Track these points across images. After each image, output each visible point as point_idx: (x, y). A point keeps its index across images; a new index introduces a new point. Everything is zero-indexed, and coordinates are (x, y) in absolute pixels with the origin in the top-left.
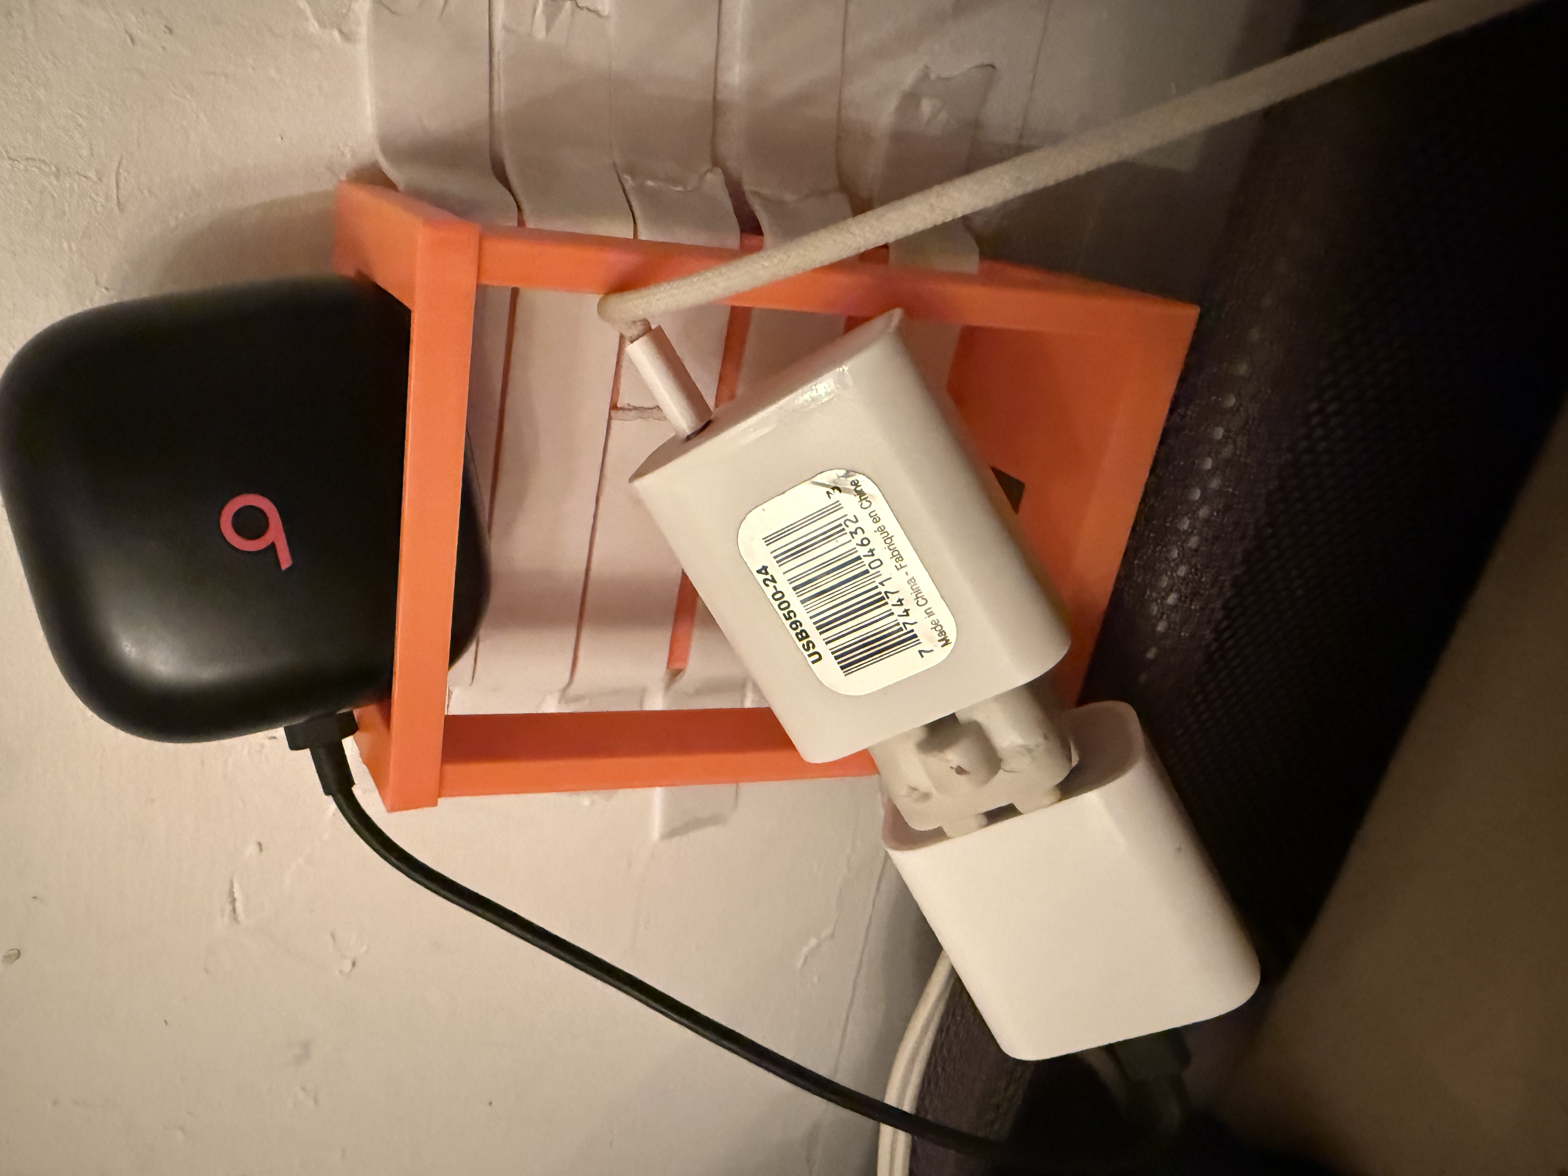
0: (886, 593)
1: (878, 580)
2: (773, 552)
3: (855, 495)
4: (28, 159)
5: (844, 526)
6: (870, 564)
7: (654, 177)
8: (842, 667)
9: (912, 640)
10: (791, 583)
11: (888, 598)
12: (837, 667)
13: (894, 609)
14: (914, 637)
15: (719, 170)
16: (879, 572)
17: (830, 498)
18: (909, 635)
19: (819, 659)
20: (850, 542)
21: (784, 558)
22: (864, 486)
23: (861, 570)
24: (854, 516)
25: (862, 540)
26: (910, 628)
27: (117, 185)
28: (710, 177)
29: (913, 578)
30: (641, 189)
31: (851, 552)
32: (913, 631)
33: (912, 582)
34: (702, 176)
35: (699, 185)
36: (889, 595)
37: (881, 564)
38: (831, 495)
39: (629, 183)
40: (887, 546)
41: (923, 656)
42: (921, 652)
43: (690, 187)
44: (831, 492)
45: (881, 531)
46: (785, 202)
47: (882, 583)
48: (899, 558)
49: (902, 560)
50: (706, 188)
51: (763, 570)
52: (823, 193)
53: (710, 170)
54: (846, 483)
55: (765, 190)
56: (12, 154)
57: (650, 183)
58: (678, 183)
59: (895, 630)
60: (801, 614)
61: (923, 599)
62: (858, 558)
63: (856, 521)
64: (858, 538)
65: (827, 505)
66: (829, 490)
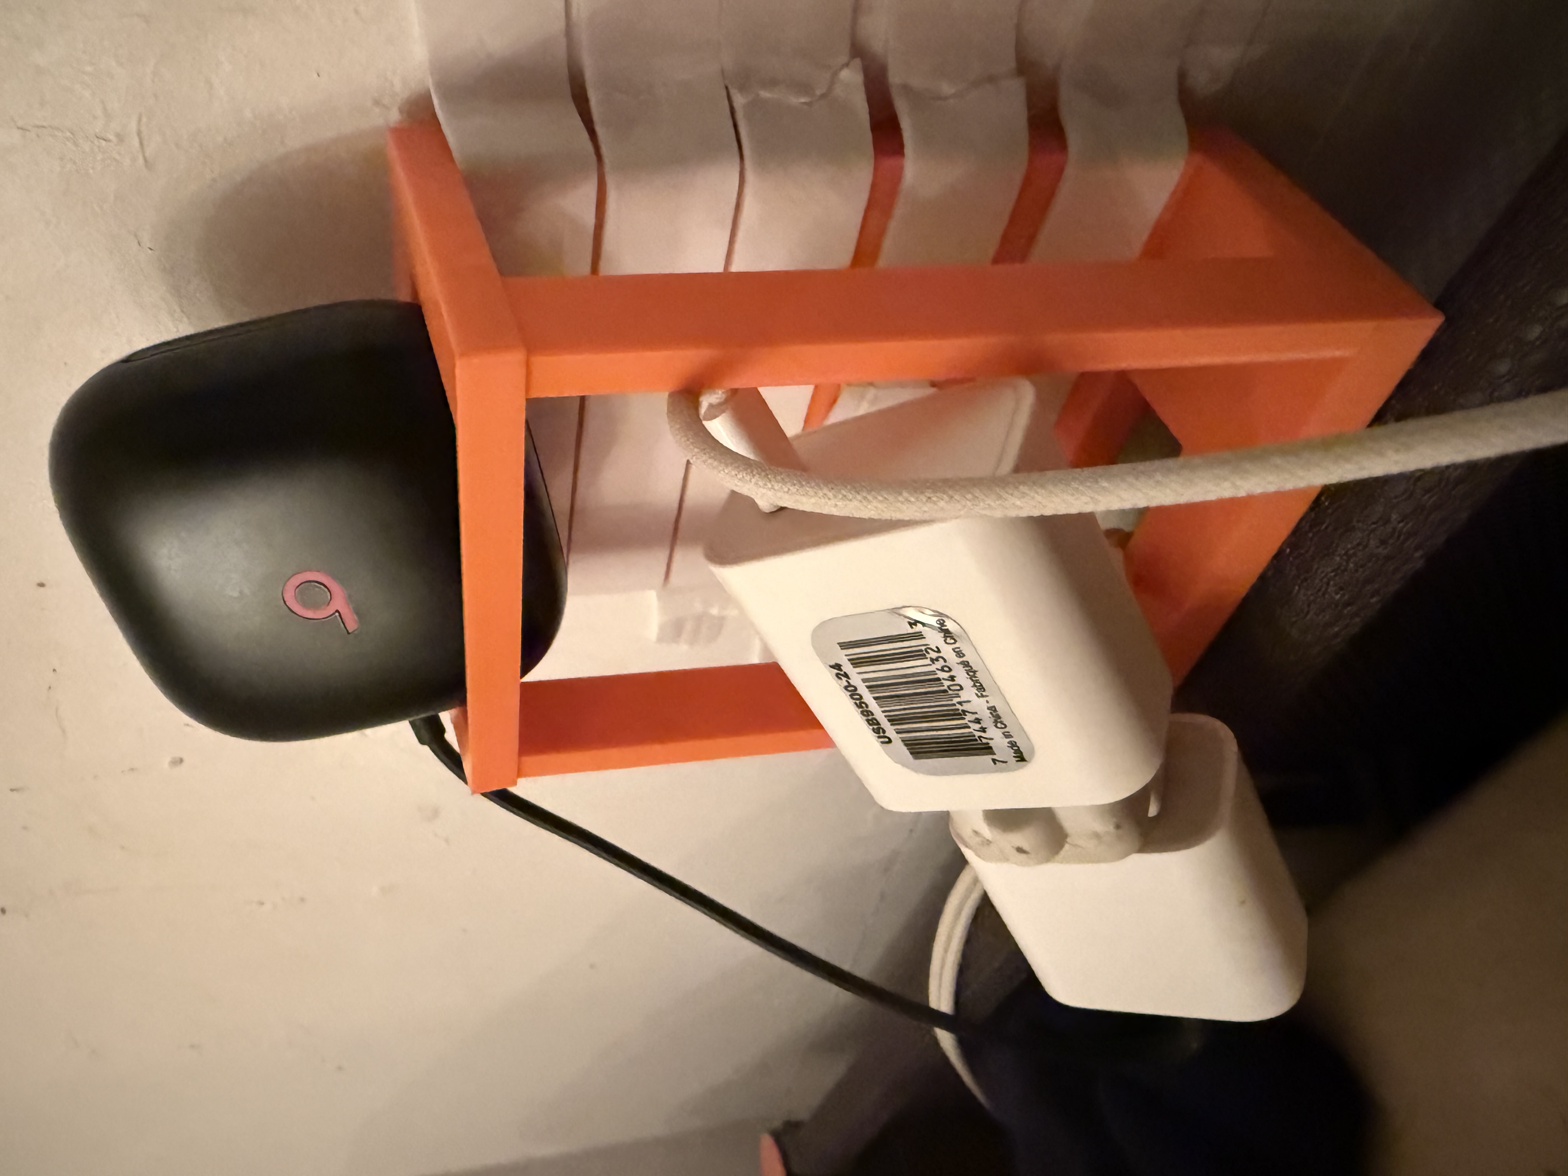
0: (963, 711)
1: (955, 700)
2: (846, 655)
3: (939, 632)
4: (38, 127)
5: (924, 652)
6: (948, 687)
7: (772, 83)
8: (911, 753)
9: (987, 749)
10: (864, 683)
11: (966, 715)
12: (907, 752)
13: (970, 724)
14: (991, 748)
15: (857, 62)
16: (958, 694)
17: (912, 628)
18: (986, 746)
19: (890, 741)
20: (930, 665)
21: (856, 662)
22: (950, 625)
23: (942, 688)
24: (937, 648)
25: (943, 667)
26: (984, 741)
27: (141, 144)
28: (845, 74)
29: (994, 707)
30: (755, 104)
31: (933, 673)
32: (989, 744)
33: (993, 709)
34: (835, 74)
35: (830, 89)
36: (967, 713)
37: (962, 688)
38: (913, 626)
39: (739, 100)
40: (969, 677)
41: (995, 764)
42: (994, 761)
43: (818, 92)
44: (913, 623)
45: (964, 664)
46: (940, 98)
47: (960, 703)
48: (981, 688)
49: (984, 690)
50: (838, 91)
51: (837, 667)
52: (992, 79)
53: (847, 65)
54: (933, 621)
55: (917, 82)
56: (20, 123)
57: (765, 94)
58: (804, 87)
59: (971, 738)
60: (873, 706)
61: (1002, 723)
62: (938, 679)
63: (939, 651)
64: (940, 664)
65: (909, 632)
66: (912, 622)
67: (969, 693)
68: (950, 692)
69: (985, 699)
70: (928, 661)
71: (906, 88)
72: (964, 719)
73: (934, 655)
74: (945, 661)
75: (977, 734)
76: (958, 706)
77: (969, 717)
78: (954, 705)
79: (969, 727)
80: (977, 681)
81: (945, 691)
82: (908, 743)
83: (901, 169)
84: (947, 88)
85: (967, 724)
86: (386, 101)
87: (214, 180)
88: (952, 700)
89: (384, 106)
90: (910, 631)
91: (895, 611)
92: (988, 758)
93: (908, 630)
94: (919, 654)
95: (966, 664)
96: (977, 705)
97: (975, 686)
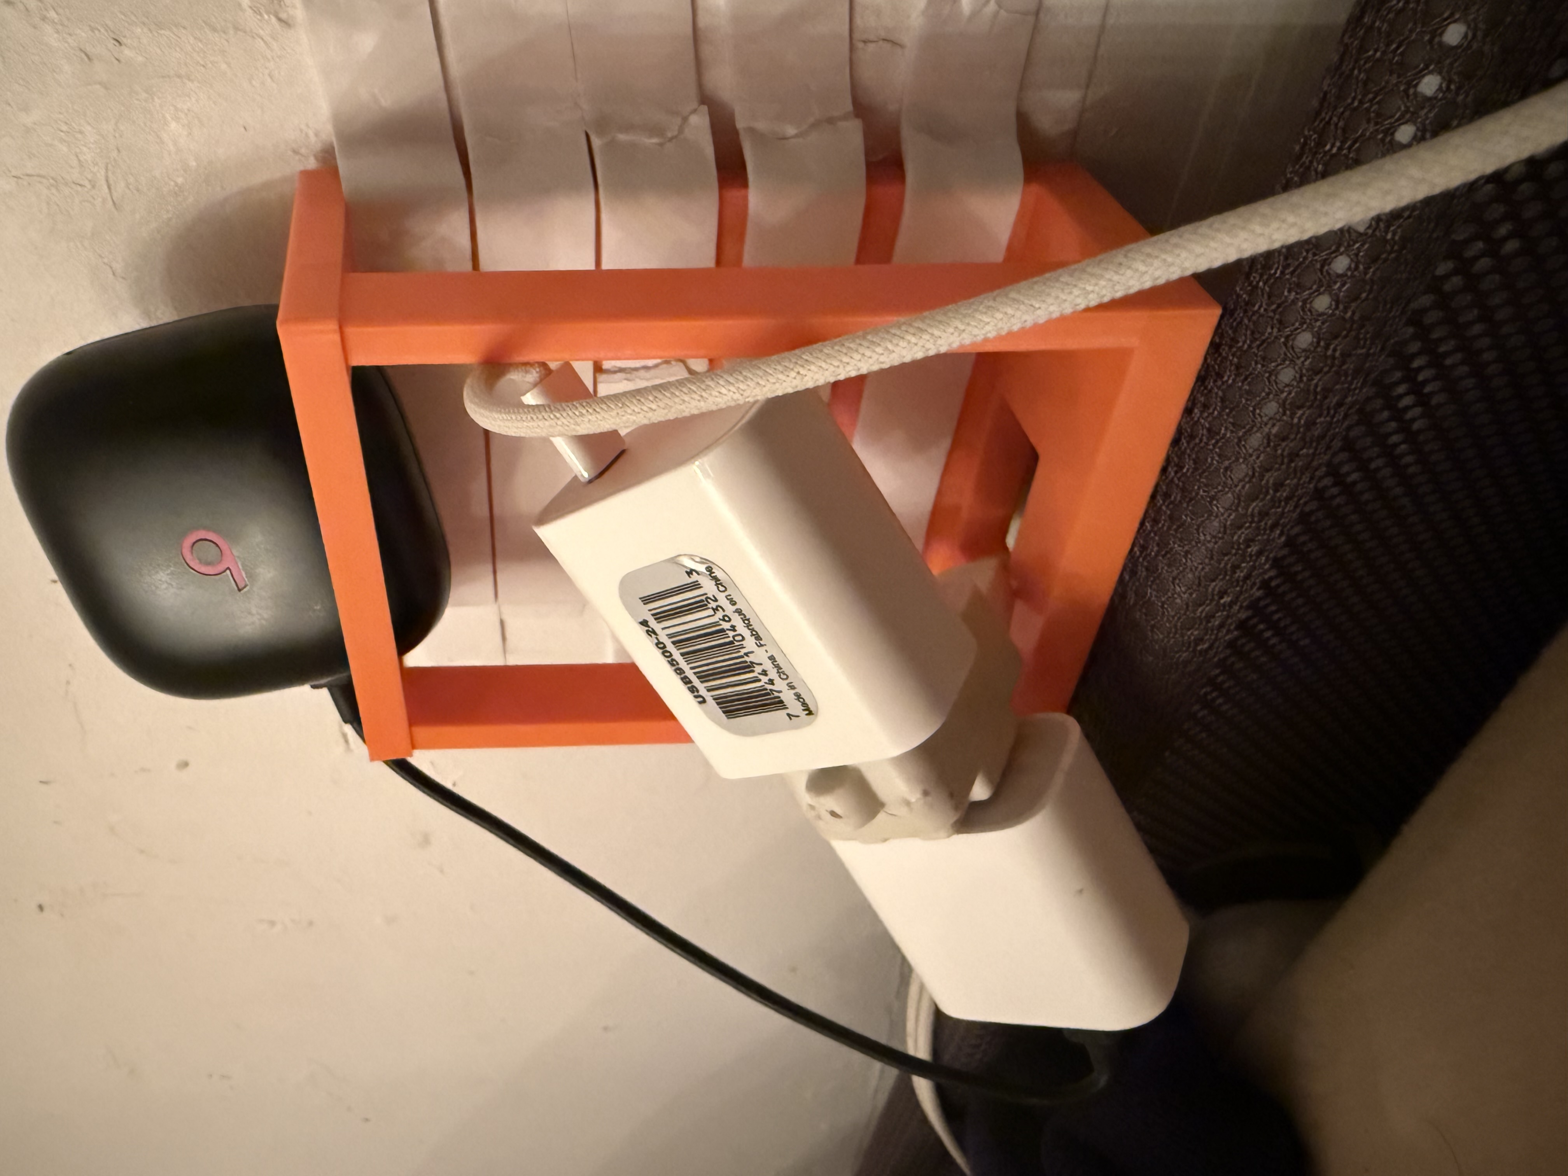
0: (751, 662)
1: (743, 651)
2: (650, 610)
3: (711, 579)
4: (28, 175)
5: (706, 603)
6: (734, 637)
7: (629, 128)
8: (724, 712)
9: (780, 704)
10: (669, 638)
11: (754, 667)
12: (720, 711)
13: (761, 677)
14: (781, 702)
15: (705, 108)
16: (742, 645)
17: (690, 577)
18: (777, 700)
19: (704, 701)
20: (713, 615)
21: (660, 617)
22: (718, 573)
23: (727, 640)
24: (714, 596)
25: (724, 616)
26: (776, 694)
27: (109, 187)
28: (694, 119)
29: (772, 656)
30: (612, 145)
31: (716, 624)
32: (779, 697)
33: (772, 658)
34: (685, 119)
35: (681, 130)
36: (755, 665)
37: (743, 639)
38: (691, 575)
39: (596, 142)
40: (746, 625)
41: (790, 719)
42: (789, 715)
43: (669, 135)
44: (690, 573)
45: (738, 612)
46: (785, 138)
47: (746, 654)
48: (758, 638)
49: (761, 639)
50: (688, 133)
51: (644, 623)
52: (831, 121)
53: (694, 111)
54: (702, 568)
55: (761, 125)
56: (14, 173)
57: (622, 137)
58: (656, 130)
59: (764, 693)
60: (683, 664)
61: (784, 674)
62: (723, 630)
63: (716, 600)
64: (720, 614)
65: (689, 582)
66: (688, 570)
67: (750, 643)
68: (737, 644)
69: (764, 648)
70: (711, 612)
71: (751, 130)
72: (753, 671)
73: (713, 605)
74: (724, 610)
75: (769, 687)
76: (746, 659)
77: (758, 669)
78: (742, 657)
79: (760, 680)
80: (753, 630)
81: (731, 643)
82: (721, 702)
83: (745, 199)
84: (791, 131)
85: (757, 677)
86: (303, 151)
87: (170, 219)
88: (740, 652)
89: (302, 155)
90: (689, 580)
91: (674, 561)
92: (782, 714)
93: (688, 580)
94: (700, 605)
95: (739, 612)
96: (760, 656)
97: (752, 635)
